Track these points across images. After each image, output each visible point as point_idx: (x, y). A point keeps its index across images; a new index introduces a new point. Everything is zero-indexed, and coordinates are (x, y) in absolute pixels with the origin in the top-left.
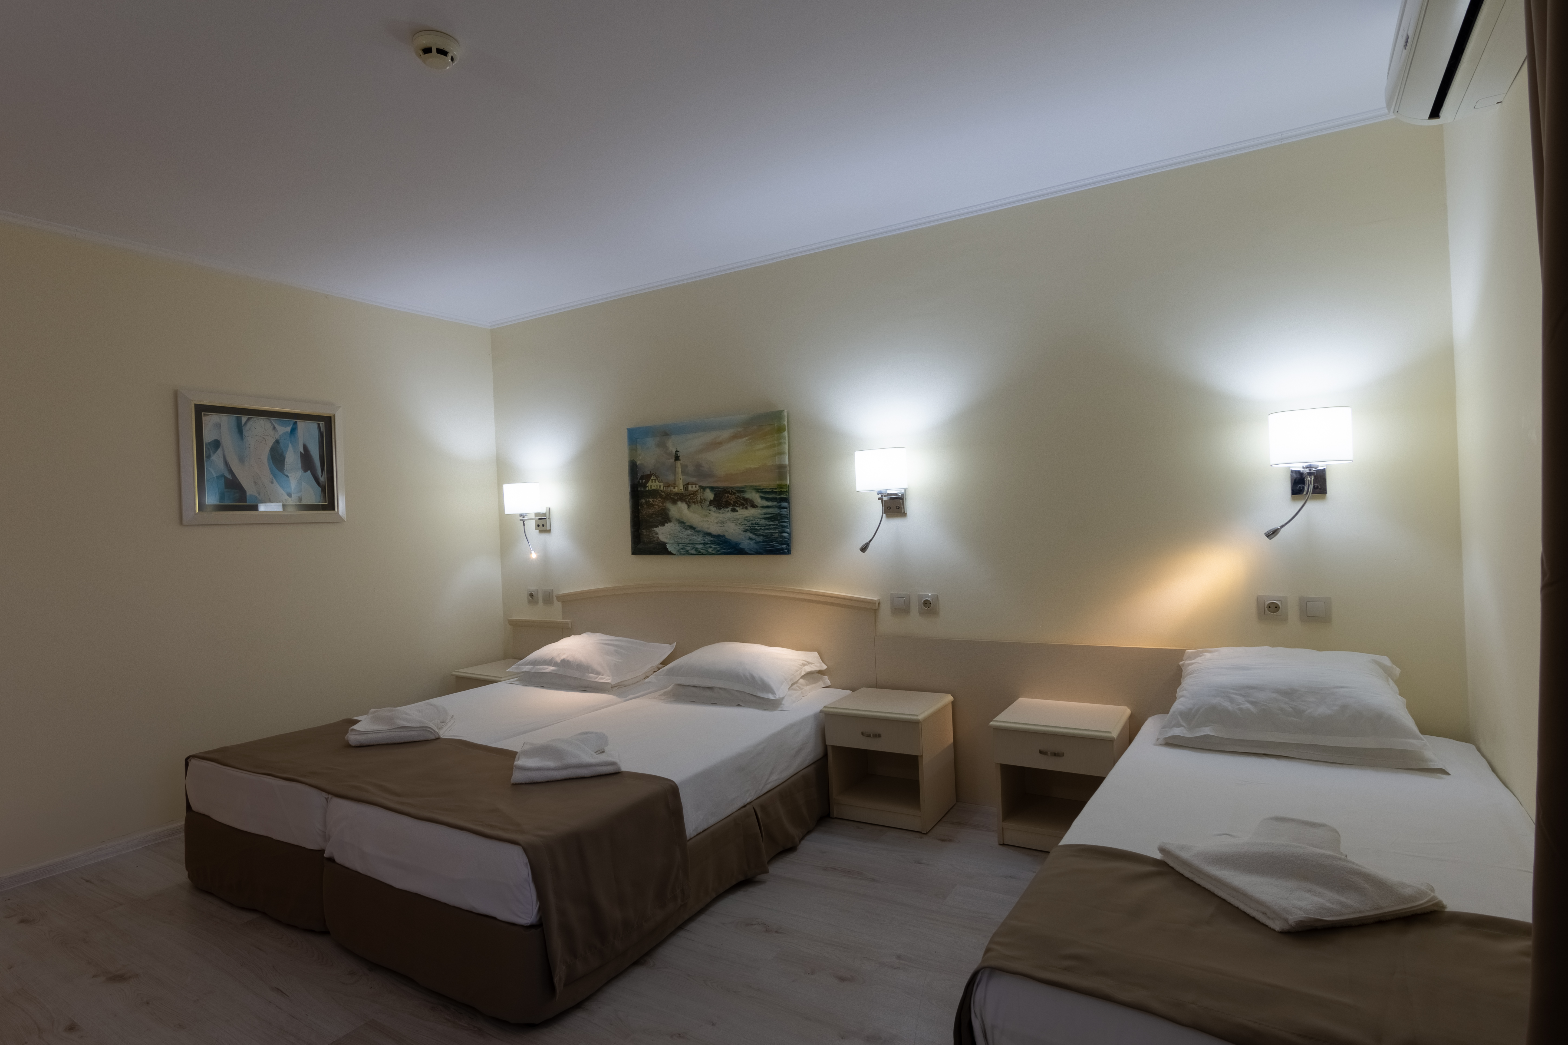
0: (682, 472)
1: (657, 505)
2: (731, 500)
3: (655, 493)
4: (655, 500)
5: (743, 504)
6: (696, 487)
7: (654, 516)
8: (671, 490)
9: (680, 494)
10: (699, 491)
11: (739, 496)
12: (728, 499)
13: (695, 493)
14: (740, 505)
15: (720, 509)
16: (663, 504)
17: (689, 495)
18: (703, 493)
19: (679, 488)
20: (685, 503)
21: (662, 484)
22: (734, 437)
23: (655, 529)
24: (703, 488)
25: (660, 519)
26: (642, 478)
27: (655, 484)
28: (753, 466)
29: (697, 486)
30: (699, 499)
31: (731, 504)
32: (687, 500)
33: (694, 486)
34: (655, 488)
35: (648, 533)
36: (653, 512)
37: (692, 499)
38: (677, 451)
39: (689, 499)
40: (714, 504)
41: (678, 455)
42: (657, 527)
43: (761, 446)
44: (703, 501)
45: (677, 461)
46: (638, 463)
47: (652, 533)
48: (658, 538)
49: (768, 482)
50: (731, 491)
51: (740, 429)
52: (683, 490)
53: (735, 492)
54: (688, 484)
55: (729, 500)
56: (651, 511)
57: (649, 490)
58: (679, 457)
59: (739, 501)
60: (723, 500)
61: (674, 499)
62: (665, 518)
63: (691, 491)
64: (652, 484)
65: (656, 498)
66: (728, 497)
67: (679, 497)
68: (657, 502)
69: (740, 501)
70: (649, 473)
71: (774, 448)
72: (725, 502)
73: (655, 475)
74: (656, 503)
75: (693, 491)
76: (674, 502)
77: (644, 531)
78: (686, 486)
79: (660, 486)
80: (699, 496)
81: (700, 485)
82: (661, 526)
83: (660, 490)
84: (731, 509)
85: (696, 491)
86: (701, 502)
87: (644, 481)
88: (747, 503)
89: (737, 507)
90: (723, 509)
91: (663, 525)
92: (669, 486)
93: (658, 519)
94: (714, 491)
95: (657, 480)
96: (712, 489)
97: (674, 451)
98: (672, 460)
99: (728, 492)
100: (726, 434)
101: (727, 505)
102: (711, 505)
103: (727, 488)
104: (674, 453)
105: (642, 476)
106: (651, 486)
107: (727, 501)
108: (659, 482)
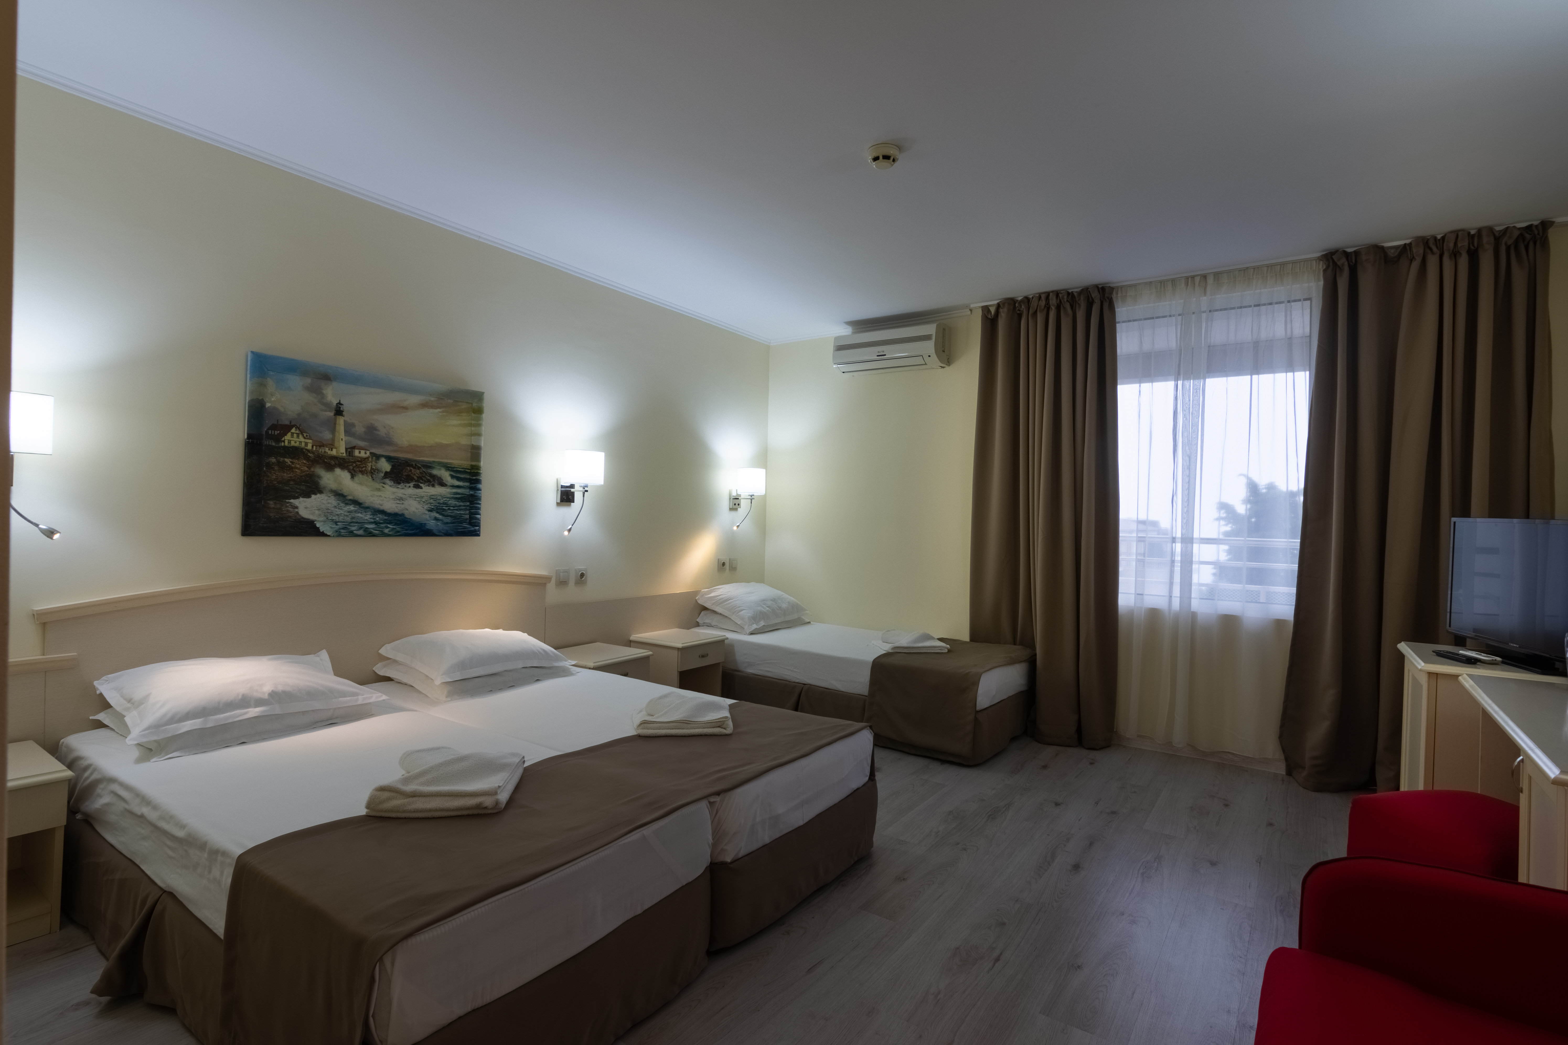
0: (345, 431)
1: (299, 469)
2: (415, 474)
3: (296, 452)
4: (296, 461)
5: (429, 481)
6: (366, 453)
7: (292, 483)
8: (325, 452)
9: (340, 459)
10: (370, 459)
11: (424, 472)
12: (410, 473)
13: (364, 460)
14: (425, 481)
15: (399, 483)
16: (309, 468)
17: (354, 462)
18: (376, 462)
19: (340, 450)
20: (346, 471)
21: (310, 441)
22: (425, 405)
23: (292, 501)
24: (378, 457)
25: (304, 488)
26: (274, 427)
27: (297, 439)
28: (445, 442)
29: (368, 453)
30: (369, 469)
31: (414, 479)
32: (351, 467)
33: (363, 452)
34: (297, 444)
35: (278, 506)
36: (291, 477)
37: (359, 467)
38: (340, 403)
39: (354, 467)
40: (391, 477)
41: (342, 409)
42: (297, 498)
43: (455, 422)
44: (375, 472)
45: (338, 417)
46: (268, 405)
47: (287, 507)
48: (297, 513)
49: (461, 461)
50: (415, 465)
51: (432, 399)
52: (345, 455)
53: (420, 466)
54: (354, 448)
55: (412, 475)
56: (286, 475)
57: (285, 447)
58: (343, 411)
59: (424, 477)
60: (404, 474)
61: (329, 464)
62: (312, 487)
63: (358, 457)
64: (291, 439)
65: (298, 459)
66: (411, 470)
67: (337, 462)
68: (300, 466)
69: (426, 477)
70: (287, 423)
71: (469, 428)
72: (406, 476)
73: (297, 428)
74: (298, 466)
75: (360, 457)
76: (330, 468)
77: (271, 502)
78: (350, 450)
79: (306, 444)
80: (370, 465)
81: (371, 451)
82: (303, 497)
83: (306, 449)
84: (414, 485)
85: (366, 458)
86: (372, 473)
87: (277, 432)
88: (434, 481)
89: (421, 483)
90: (402, 484)
91: (308, 496)
92: (322, 445)
93: (298, 487)
94: (392, 462)
95: (301, 436)
96: (389, 459)
97: (335, 402)
98: (331, 414)
99: (412, 466)
100: (415, 399)
101: (408, 479)
102: (385, 478)
103: (409, 460)
104: (335, 405)
105: (273, 424)
106: (289, 442)
107: (408, 476)
108: (305, 438)
